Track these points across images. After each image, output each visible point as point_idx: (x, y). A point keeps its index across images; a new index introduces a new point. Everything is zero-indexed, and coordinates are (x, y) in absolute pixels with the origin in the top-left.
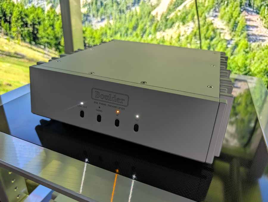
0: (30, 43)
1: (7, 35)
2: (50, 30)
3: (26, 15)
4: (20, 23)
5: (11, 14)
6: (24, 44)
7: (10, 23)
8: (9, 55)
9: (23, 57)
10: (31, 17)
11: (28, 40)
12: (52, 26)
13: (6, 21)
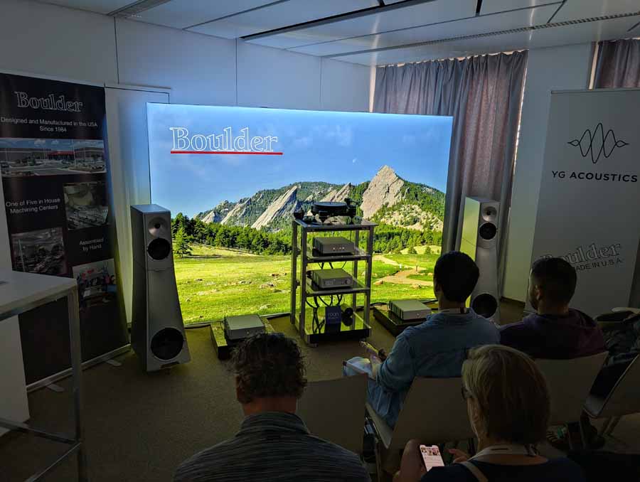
0: (228, 247)
1: (209, 244)
2: (245, 238)
3: (229, 231)
4: (223, 236)
5: (217, 231)
6: (223, 248)
7: (214, 237)
8: (208, 257)
9: (220, 256)
10: (233, 232)
11: (226, 245)
12: (247, 235)
13: (211, 236)
